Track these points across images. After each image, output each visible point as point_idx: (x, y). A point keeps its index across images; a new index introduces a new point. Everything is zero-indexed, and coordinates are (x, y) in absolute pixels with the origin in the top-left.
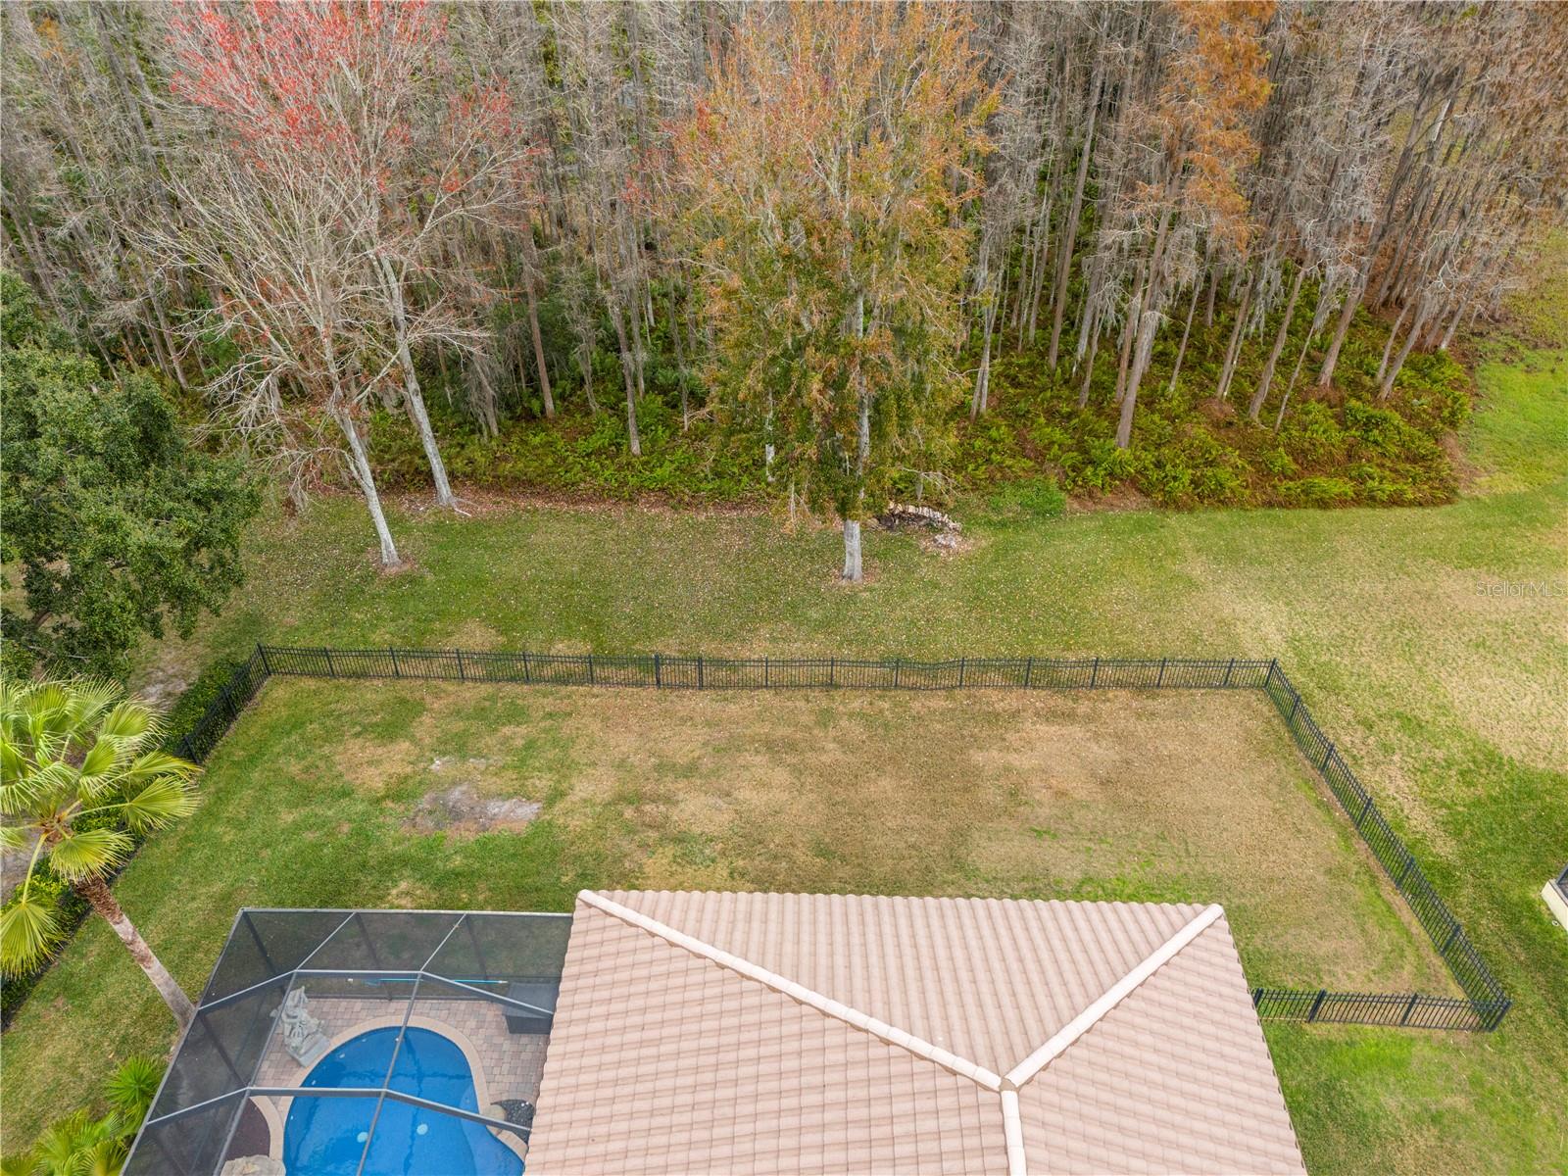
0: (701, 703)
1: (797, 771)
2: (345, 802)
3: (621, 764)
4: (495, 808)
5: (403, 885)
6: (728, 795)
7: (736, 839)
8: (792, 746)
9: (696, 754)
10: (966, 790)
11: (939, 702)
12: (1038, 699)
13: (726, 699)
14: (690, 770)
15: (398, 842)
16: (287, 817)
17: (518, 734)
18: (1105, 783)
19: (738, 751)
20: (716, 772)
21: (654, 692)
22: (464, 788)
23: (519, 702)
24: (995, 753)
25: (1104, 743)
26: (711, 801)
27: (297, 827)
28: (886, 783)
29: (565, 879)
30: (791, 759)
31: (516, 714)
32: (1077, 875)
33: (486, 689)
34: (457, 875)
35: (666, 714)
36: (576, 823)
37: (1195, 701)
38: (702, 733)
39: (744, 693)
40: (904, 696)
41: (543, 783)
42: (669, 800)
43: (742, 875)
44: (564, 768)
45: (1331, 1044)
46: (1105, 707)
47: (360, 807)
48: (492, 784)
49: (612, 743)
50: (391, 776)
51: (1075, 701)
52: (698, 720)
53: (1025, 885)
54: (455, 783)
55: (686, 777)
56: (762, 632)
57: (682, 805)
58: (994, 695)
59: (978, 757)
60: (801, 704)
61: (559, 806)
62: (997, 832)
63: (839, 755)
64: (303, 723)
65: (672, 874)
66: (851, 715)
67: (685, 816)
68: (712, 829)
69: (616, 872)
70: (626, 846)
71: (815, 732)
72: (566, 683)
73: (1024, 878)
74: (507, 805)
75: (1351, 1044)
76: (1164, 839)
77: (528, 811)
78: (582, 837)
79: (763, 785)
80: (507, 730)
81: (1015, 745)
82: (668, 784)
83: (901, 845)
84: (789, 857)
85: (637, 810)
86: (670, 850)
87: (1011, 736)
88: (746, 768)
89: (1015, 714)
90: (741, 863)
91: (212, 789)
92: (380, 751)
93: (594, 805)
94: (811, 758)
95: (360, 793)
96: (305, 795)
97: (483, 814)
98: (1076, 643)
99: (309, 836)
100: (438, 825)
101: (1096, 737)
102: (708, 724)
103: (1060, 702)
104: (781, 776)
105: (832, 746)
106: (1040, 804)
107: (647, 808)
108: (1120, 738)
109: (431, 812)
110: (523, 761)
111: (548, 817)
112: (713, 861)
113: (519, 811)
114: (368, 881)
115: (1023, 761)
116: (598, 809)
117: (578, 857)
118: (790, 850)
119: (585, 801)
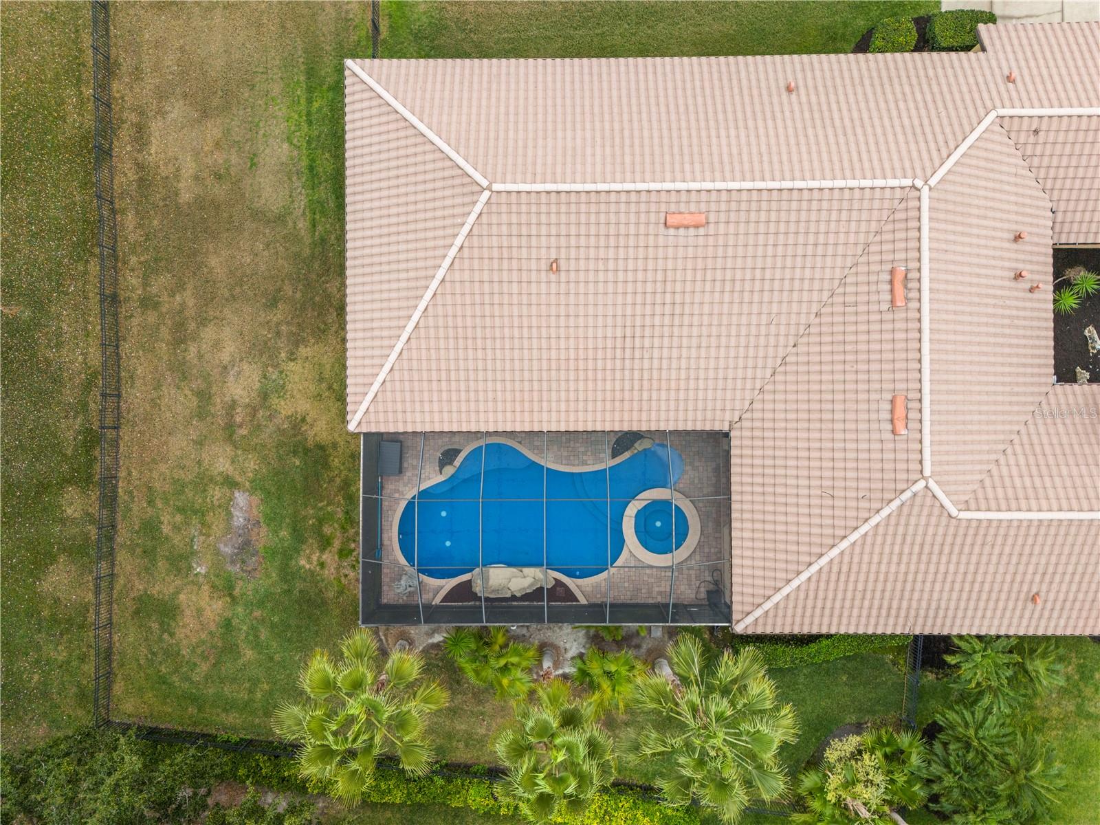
0: (135, 396)
1: (203, 322)
2: (235, 622)
3: (200, 443)
4: (239, 519)
5: (303, 562)
6: (225, 368)
7: (264, 359)
8: (180, 326)
9: (188, 393)
10: (217, 208)
11: (130, 220)
12: (123, 147)
13: (131, 377)
14: (204, 396)
15: (268, 576)
16: (249, 654)
17: (167, 521)
18: (205, 114)
19: (184, 364)
20: (206, 377)
21: (125, 432)
22: (222, 546)
23: (136, 527)
24: (181, 185)
25: (168, 108)
26: (232, 378)
27: (257, 645)
28: (213, 261)
29: (298, 463)
30: (192, 326)
31: (150, 527)
32: (285, 146)
33: (122, 557)
34: (294, 530)
35: (147, 419)
36: (252, 464)
37: (121, 36)
38: (168, 391)
39: (123, 363)
40: (123, 247)
41: (216, 493)
42: (233, 405)
43: (292, 354)
44: (203, 481)
45: (391, 26)
46: (129, 101)
47: (240, 610)
48: (217, 528)
49: (178, 453)
50: (211, 598)
51: (124, 122)
52: (154, 394)
53: (294, 179)
54: (218, 553)
55: (210, 398)
56: (49, 355)
57: (236, 397)
58: (119, 180)
59: (185, 197)
60: (135, 321)
61: (238, 479)
62: (253, 191)
63: (188, 293)
64: (160, 677)
65: (293, 397)
66: (146, 285)
67: (245, 394)
68: (256, 376)
69: (292, 432)
70: (271, 427)
71: (164, 310)
72: (114, 498)
73: (290, 179)
74: (236, 513)
75: (390, 16)
76: (254, 86)
77: (241, 498)
78: (264, 458)
79: (217, 345)
80: (166, 529)
81: (173, 170)
82: (218, 408)
83: (266, 253)
84: (278, 324)
85: (240, 426)
86: (274, 400)
87: (164, 172)
88: (200, 357)
89: (140, 166)
90: (283, 355)
91: (224, 715)
92: (188, 613)
93: (237, 456)
94: (191, 312)
95: (228, 614)
96: (230, 650)
97: (245, 527)
98: (56, 111)
99: (264, 634)
100: (256, 553)
101: (161, 113)
102: (158, 387)
103: (125, 133)
104: (208, 333)
105: (178, 298)
106: (227, 161)
107: (238, 419)
108: (162, 95)
109: (243, 562)
110: (195, 512)
111: (247, 484)
112: (281, 372)
113: (241, 504)
114: (299, 585)
115: (189, 166)
116: (239, 452)
117: (280, 458)
118: (273, 324)
119: (233, 462)
